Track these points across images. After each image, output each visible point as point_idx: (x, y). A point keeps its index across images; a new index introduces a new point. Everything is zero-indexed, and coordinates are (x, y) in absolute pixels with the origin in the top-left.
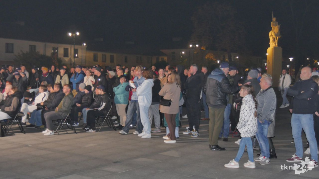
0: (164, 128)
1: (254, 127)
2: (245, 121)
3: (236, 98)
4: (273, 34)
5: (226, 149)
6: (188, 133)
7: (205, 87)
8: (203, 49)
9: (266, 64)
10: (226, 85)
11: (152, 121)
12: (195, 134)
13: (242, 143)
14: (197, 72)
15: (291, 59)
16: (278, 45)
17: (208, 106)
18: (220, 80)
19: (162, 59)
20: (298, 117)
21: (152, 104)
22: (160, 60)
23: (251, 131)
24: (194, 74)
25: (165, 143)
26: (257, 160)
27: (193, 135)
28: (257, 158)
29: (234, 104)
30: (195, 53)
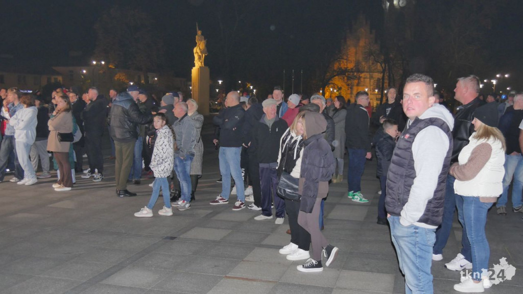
0: (55, 172)
1: (171, 164)
2: (163, 158)
3: (149, 130)
4: (198, 51)
5: (138, 194)
6: (88, 177)
7: (109, 117)
8: (111, 68)
9: (191, 87)
10: (136, 112)
11: (37, 163)
12: (97, 178)
13: (156, 186)
14: (98, 97)
15: (220, 82)
16: (205, 64)
17: (113, 141)
18: (127, 106)
19: (56, 79)
20: (224, 150)
21: (36, 140)
22: (53, 81)
23: (168, 169)
24: (94, 99)
25: (56, 191)
26: (176, 205)
27: (95, 179)
28: (175, 203)
29: (147, 138)
30: (101, 72)
